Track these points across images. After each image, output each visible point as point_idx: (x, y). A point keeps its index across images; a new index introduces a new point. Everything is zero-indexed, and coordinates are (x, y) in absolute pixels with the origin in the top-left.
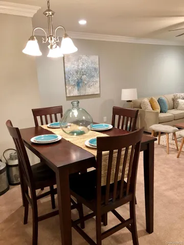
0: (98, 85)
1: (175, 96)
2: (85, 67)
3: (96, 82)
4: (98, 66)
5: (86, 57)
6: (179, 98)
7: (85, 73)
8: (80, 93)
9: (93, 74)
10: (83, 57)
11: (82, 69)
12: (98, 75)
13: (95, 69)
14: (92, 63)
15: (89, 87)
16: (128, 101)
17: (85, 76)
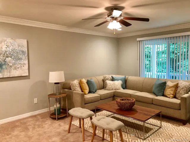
0: (26, 67)
1: (104, 78)
2: (10, 49)
3: (24, 64)
4: (26, 49)
5: (11, 41)
6: (108, 79)
7: (9, 55)
8: (3, 75)
9: (20, 56)
10: (7, 40)
11: (6, 52)
12: (27, 58)
13: (23, 52)
14: (19, 46)
15: (15, 69)
16: (55, 83)
17: (10, 58)
